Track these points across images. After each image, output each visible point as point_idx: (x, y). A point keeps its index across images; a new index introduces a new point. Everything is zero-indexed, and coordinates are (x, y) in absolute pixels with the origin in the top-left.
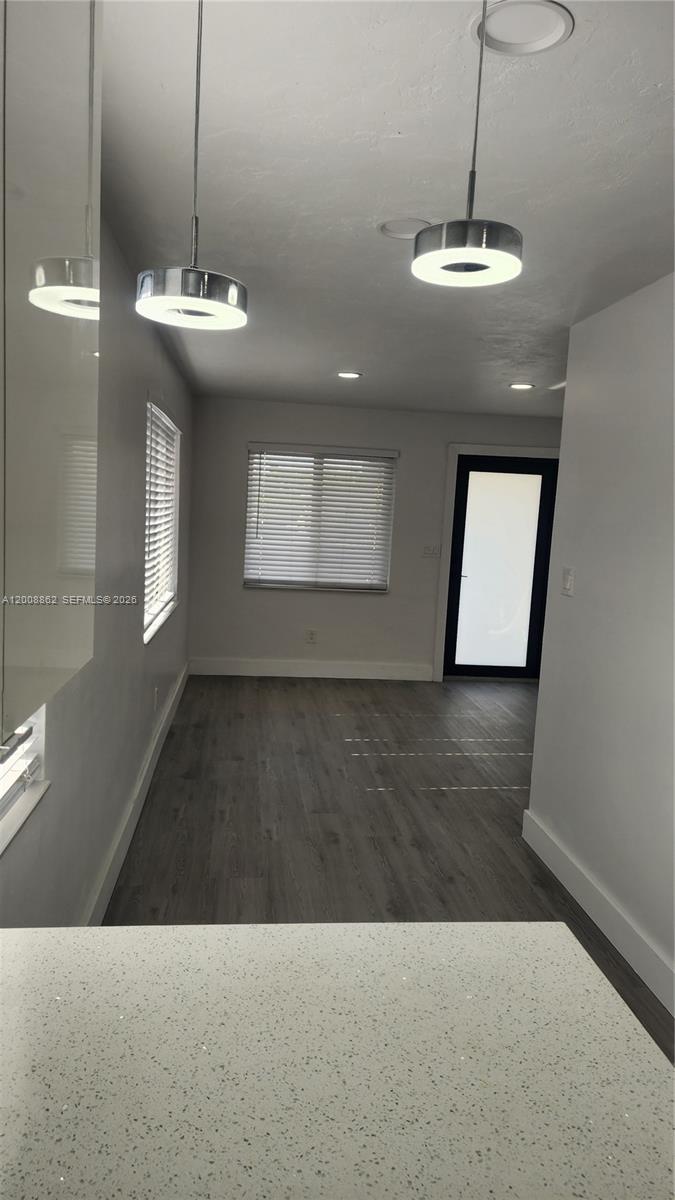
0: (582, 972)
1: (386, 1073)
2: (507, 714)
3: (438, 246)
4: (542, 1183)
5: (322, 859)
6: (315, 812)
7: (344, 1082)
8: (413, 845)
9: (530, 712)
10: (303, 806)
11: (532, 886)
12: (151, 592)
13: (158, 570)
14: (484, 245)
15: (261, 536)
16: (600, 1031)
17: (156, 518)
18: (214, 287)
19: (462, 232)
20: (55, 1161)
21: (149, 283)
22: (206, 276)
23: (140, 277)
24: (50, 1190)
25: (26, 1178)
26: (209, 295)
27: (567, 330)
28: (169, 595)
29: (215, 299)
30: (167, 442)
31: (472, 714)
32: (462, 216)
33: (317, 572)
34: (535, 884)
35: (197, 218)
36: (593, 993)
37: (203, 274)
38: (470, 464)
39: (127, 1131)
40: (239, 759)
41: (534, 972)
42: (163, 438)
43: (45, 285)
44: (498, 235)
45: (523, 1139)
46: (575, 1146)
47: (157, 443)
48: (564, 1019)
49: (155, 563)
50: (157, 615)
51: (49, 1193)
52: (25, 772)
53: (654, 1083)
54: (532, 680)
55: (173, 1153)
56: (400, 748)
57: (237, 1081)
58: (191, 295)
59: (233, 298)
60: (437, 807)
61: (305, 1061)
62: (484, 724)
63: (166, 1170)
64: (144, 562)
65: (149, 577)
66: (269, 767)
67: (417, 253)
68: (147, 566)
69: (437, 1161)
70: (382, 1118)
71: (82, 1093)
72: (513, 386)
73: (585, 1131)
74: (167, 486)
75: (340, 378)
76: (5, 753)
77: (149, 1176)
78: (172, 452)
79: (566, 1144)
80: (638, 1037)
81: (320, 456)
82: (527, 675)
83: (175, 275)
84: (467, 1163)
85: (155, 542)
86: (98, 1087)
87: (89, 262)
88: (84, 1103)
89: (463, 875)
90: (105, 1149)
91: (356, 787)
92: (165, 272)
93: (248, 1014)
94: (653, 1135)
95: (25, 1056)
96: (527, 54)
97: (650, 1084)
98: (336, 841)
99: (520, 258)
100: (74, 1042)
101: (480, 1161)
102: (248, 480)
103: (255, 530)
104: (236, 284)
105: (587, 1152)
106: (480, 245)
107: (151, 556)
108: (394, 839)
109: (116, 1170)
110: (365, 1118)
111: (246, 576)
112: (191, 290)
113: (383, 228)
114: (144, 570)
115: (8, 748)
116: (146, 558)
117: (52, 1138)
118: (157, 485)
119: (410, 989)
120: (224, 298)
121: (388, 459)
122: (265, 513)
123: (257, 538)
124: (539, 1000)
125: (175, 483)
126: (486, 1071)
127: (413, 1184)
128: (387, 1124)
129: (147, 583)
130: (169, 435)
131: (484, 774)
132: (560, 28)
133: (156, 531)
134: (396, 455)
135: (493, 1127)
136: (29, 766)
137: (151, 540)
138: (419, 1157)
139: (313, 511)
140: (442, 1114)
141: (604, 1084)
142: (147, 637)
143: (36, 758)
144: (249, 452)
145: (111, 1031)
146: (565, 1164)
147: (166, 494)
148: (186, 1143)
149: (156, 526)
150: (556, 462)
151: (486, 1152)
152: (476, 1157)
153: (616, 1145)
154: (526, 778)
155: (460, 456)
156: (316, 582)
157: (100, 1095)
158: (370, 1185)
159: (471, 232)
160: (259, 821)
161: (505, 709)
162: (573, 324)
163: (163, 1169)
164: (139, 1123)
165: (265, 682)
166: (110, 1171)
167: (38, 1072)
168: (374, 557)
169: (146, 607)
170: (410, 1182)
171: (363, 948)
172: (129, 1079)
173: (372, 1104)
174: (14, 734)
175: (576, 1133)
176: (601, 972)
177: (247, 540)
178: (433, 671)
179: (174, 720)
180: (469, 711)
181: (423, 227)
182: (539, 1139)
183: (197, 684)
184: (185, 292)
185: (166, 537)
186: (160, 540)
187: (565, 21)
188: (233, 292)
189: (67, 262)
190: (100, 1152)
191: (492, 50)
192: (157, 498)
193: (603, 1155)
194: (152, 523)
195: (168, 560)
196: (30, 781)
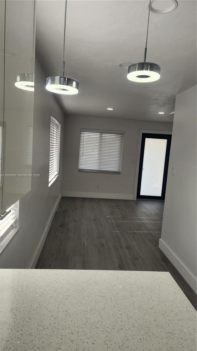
0: (174, 287)
1: (114, 314)
2: (155, 210)
3: (135, 70)
4: (159, 349)
5: (99, 252)
6: (97, 237)
7: (102, 317)
8: (126, 248)
9: (162, 210)
10: (94, 236)
11: (161, 261)
12: (51, 172)
13: (53, 166)
14: (149, 70)
15: (84, 156)
16: (178, 304)
17: (53, 150)
18: (69, 82)
19: (142, 66)
20: (16, 337)
21: (50, 80)
22: (66, 79)
23: (47, 79)
24: (15, 345)
25: (8, 342)
26: (67, 84)
27: (175, 96)
28: (56, 173)
29: (69, 86)
30: (57, 128)
31: (145, 210)
32: (143, 61)
33: (100, 167)
34: (162, 261)
35: (64, 62)
36: (177, 293)
37: (66, 78)
38: (145, 136)
39: (38, 329)
40: (76, 221)
41: (159, 287)
42: (56, 127)
43: (19, 81)
44: (153, 67)
45: (154, 336)
46: (169, 338)
47: (54, 128)
48: (167, 300)
49: (52, 163)
50: (53, 179)
51: (14, 346)
52: (13, 224)
53: (194, 320)
54: (163, 200)
55: (51, 336)
56: (123, 220)
57: (70, 315)
58: (62, 84)
59: (74, 85)
60: (134, 237)
61: (90, 310)
62: (148, 213)
63: (48, 341)
64: (49, 163)
65: (51, 168)
66: (84, 224)
67: (129, 72)
68: (50, 164)
69: (128, 341)
70: (112, 328)
71: (25, 318)
72: (159, 113)
73: (173, 334)
74: (56, 141)
75: (108, 110)
76: (2, 217)
77: (43, 342)
78: (58, 131)
79: (167, 338)
80: (190, 307)
81: (101, 133)
82: (161, 199)
83: (57, 78)
84: (137, 342)
85: (53, 157)
86: (30, 316)
87: (32, 74)
88: (26, 320)
89: (141, 257)
90: (31, 334)
91: (110, 231)
92: (54, 78)
93: (74, 296)
94: (193, 336)
95: (9, 306)
96: (164, 14)
97: (193, 321)
98: (104, 246)
99: (160, 74)
100: (23, 302)
101: (141, 342)
102: (80, 140)
103: (82, 154)
104: (75, 81)
105: (173, 340)
106: (148, 70)
107: (51, 162)
108: (121, 246)
109: (34, 340)
110: (107, 328)
111: (79, 168)
112: (62, 83)
113: (121, 65)
114: (49, 166)
115: (3, 216)
116: (50, 162)
117: (16, 330)
118: (53, 141)
119: (122, 290)
120: (72, 85)
121: (122, 134)
122: (85, 149)
123: (83, 157)
124: (160, 295)
125: (59, 140)
126: (144, 315)
127: (121, 348)
128: (114, 330)
129: (50, 169)
130: (57, 126)
131: (148, 228)
132: (173, 6)
133: (53, 154)
134: (124, 133)
135: (145, 332)
136: (14, 222)
137: (51, 157)
138: (123, 340)
139: (99, 149)
140: (130, 327)
141: (179, 320)
142: (50, 185)
143: (16, 220)
144: (81, 131)
145: (34, 300)
146: (166, 343)
147: (56, 143)
148: (55, 333)
149: (53, 153)
150: (171, 135)
151: (143, 339)
152: (140, 341)
153: (182, 339)
154: (160, 229)
155: (143, 133)
156: (100, 170)
157: (30, 318)
158: (108, 348)
159: (145, 66)
160: (81, 239)
161: (155, 209)
162: (177, 94)
163: (47, 340)
164: (41, 327)
165: (84, 199)
166: (32, 340)
167: (13, 311)
168: (116, 163)
169: (49, 176)
170: (120, 347)
171: (109, 278)
172: (39, 314)
173: (110, 324)
174: (6, 212)
175: (169, 334)
176: (179, 287)
177: (79, 157)
178: (133, 197)
179: (57, 209)
180: (144, 209)
181: (131, 64)
182: (158, 336)
183: (64, 199)
184: (60, 83)
185: (56, 156)
186: (54, 157)
187: (175, 4)
188: (74, 84)
189: (26, 74)
190: (29, 335)
191: (153, 12)
192: (53, 145)
193: (177, 341)
194: (52, 152)
195: (56, 163)
196: (14, 226)
